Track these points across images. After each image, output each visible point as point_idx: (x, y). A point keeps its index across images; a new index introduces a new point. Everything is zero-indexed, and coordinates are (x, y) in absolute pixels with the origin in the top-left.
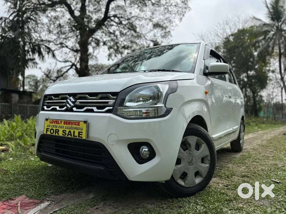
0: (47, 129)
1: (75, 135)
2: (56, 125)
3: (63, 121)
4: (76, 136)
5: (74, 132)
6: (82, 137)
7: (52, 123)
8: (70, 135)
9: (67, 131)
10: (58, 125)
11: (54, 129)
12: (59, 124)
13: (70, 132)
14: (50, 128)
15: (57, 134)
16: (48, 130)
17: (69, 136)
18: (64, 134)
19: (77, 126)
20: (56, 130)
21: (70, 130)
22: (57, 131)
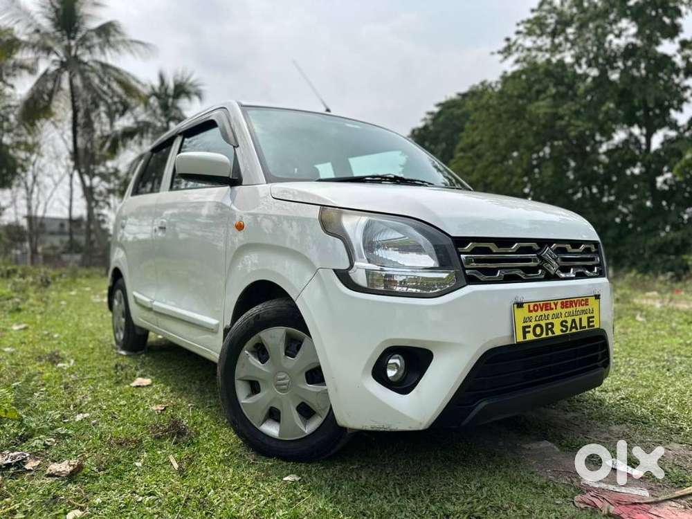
0: (524, 328)
1: (583, 325)
2: (547, 313)
3: (560, 301)
4: (585, 327)
5: (580, 319)
6: (593, 326)
7: (536, 311)
8: (574, 328)
9: (569, 320)
10: (551, 312)
11: (543, 323)
12: (552, 309)
13: (574, 321)
14: (533, 324)
15: (550, 334)
16: (527, 330)
17: (574, 330)
18: (564, 329)
19: (584, 308)
20: (547, 324)
21: (573, 318)
22: (550, 327)
